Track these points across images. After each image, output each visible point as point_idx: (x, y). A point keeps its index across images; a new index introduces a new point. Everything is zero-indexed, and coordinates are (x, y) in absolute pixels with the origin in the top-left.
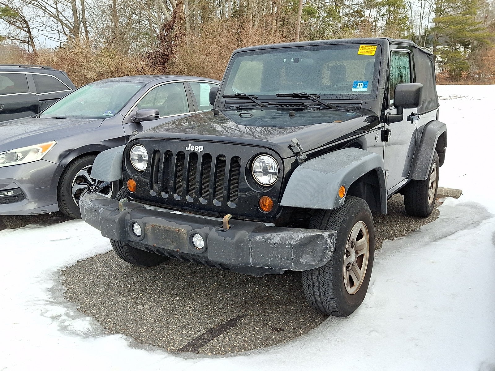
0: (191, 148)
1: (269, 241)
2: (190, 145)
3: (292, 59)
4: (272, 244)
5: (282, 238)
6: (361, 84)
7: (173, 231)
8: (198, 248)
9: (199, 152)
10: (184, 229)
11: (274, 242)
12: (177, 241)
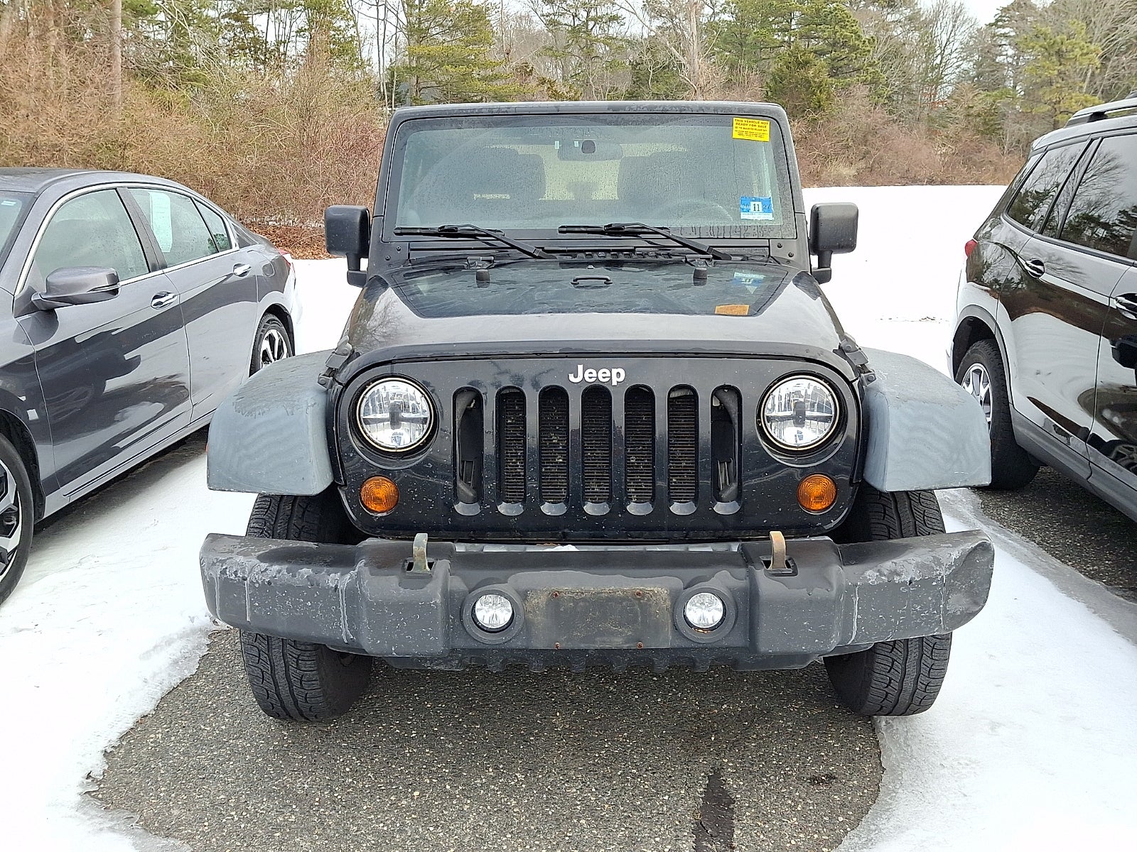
0: (584, 375)
1: (897, 579)
2: (580, 368)
3: (576, 144)
4: (904, 583)
5: (921, 566)
6: (757, 203)
7: (623, 599)
8: (701, 629)
9: (614, 383)
10: (658, 586)
11: (909, 579)
12: (636, 621)
